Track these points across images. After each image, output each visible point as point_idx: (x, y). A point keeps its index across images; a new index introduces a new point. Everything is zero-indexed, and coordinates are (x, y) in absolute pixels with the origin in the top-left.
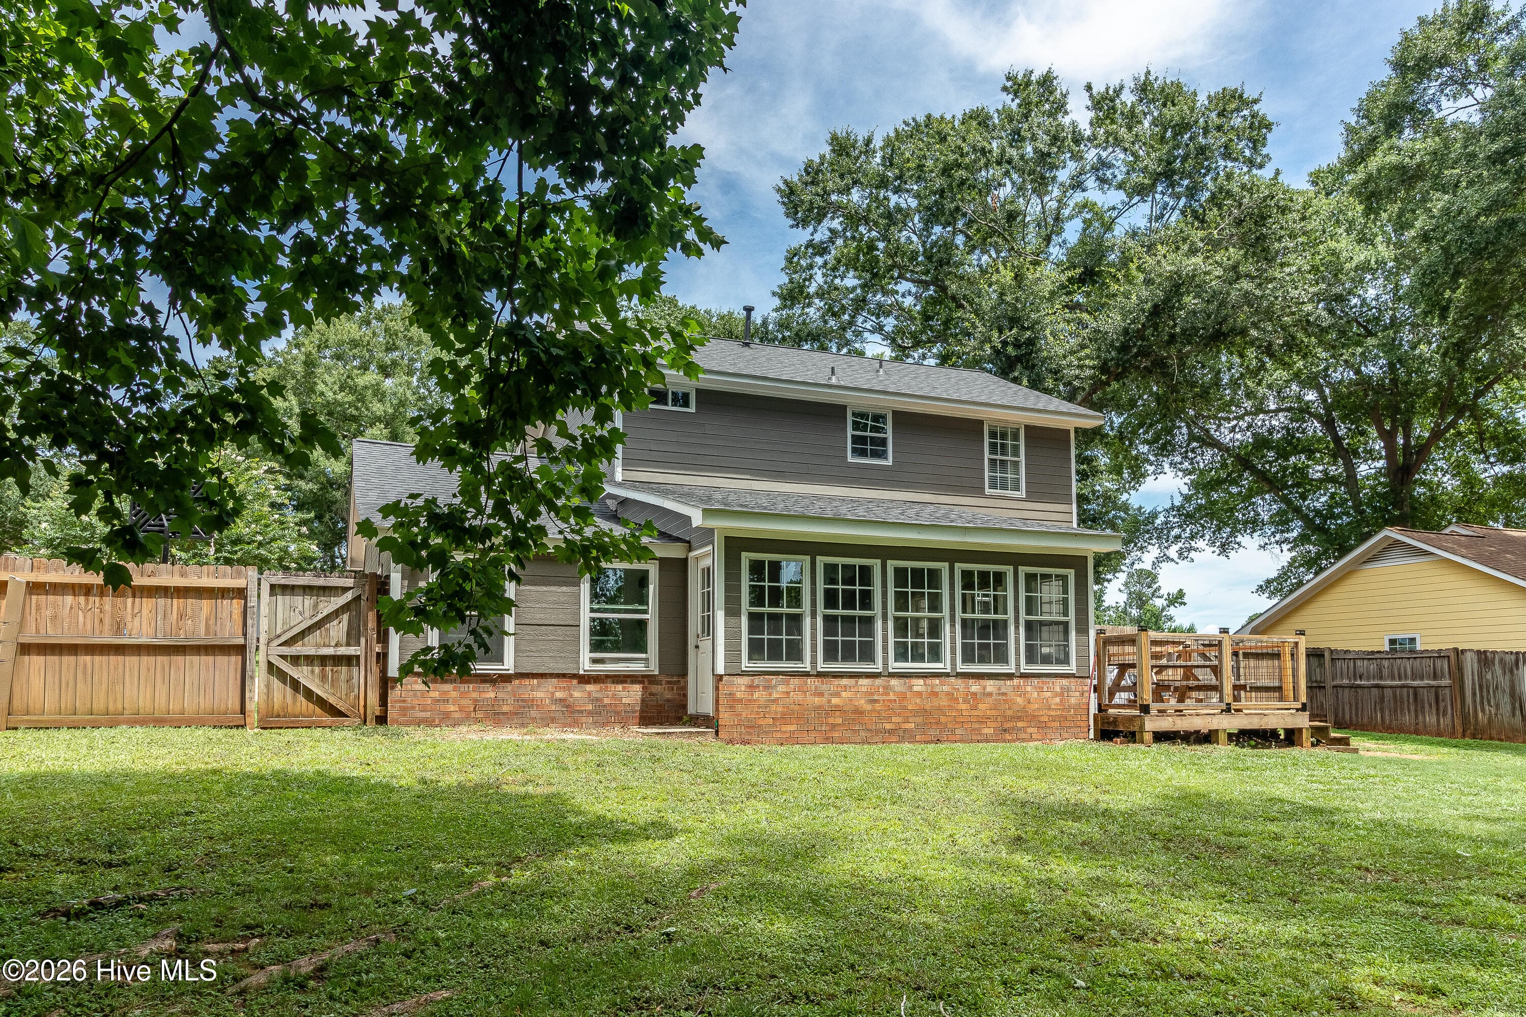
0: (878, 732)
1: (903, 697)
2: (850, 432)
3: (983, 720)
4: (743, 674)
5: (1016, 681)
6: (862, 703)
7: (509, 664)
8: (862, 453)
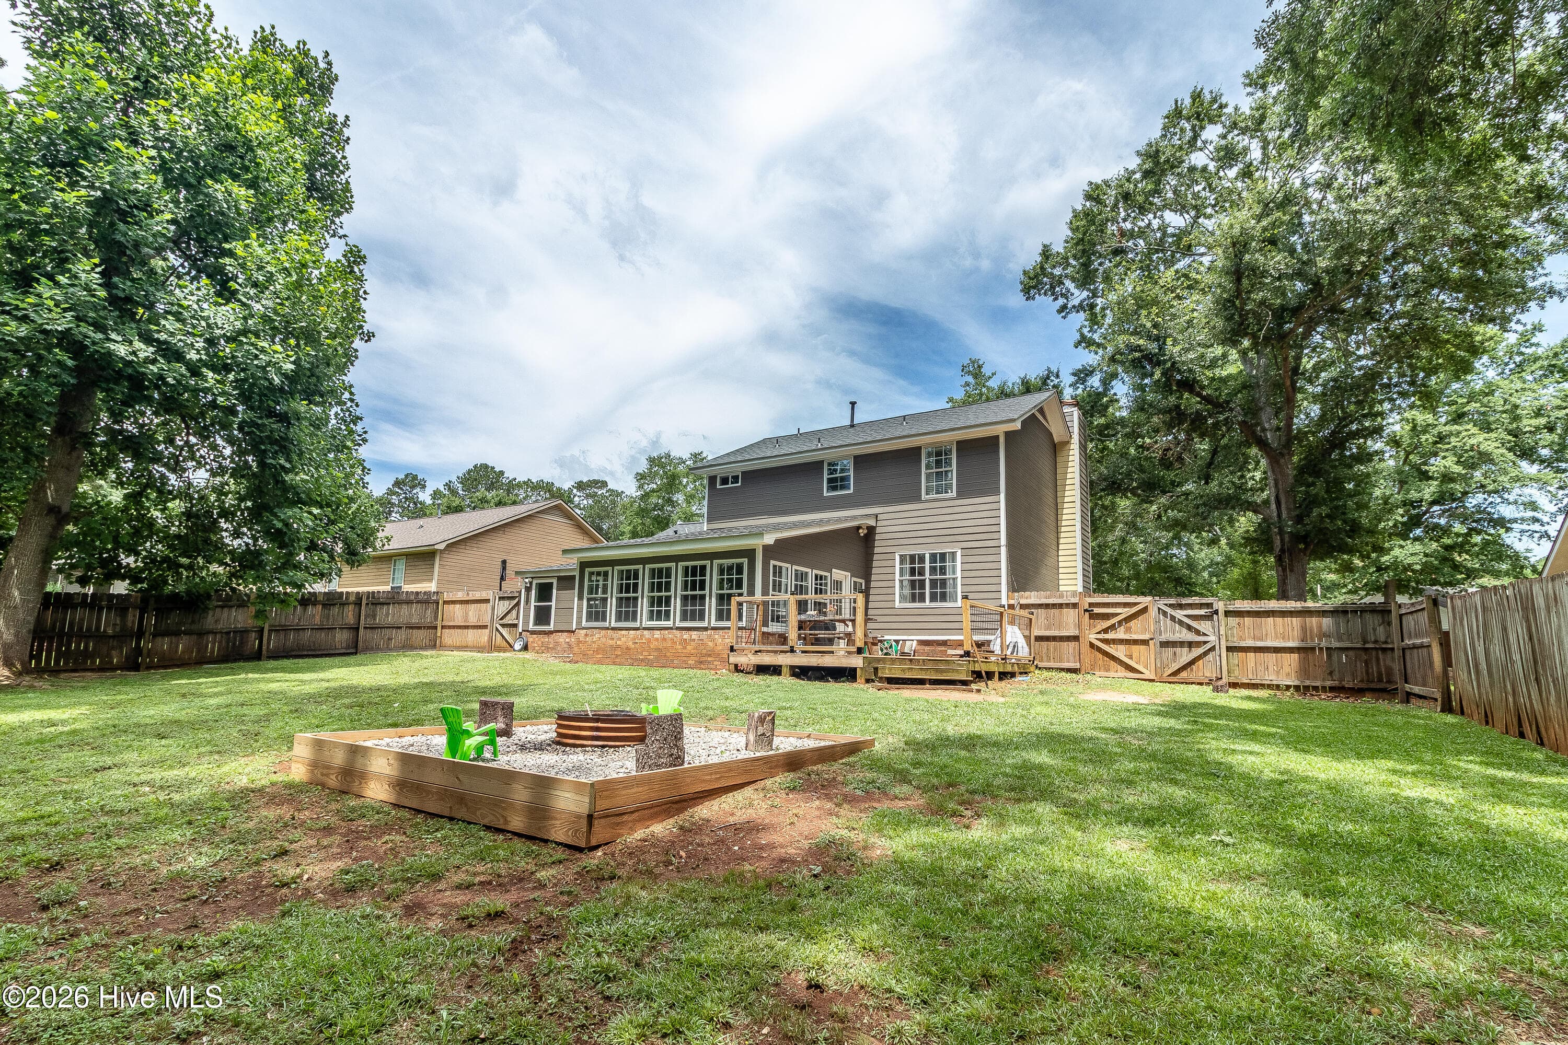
0: (636, 660)
1: (649, 641)
2: (826, 477)
3: (690, 655)
4: (584, 628)
5: (709, 632)
6: (630, 644)
7: (552, 627)
8: (834, 488)
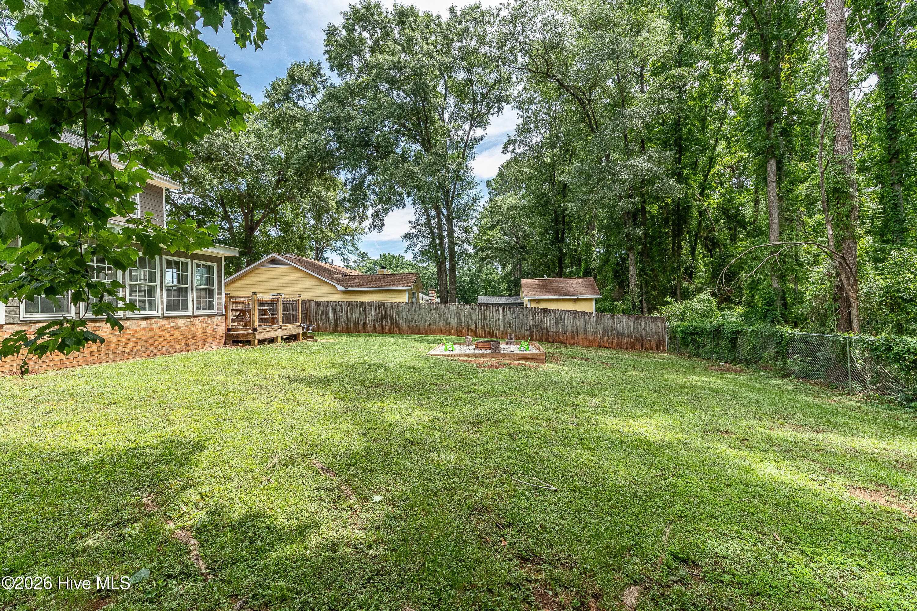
0: (119, 354)
1: (135, 331)
3: (176, 341)
4: (21, 323)
5: (192, 319)
6: (110, 337)
